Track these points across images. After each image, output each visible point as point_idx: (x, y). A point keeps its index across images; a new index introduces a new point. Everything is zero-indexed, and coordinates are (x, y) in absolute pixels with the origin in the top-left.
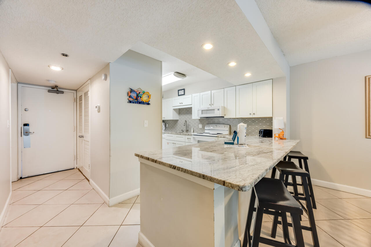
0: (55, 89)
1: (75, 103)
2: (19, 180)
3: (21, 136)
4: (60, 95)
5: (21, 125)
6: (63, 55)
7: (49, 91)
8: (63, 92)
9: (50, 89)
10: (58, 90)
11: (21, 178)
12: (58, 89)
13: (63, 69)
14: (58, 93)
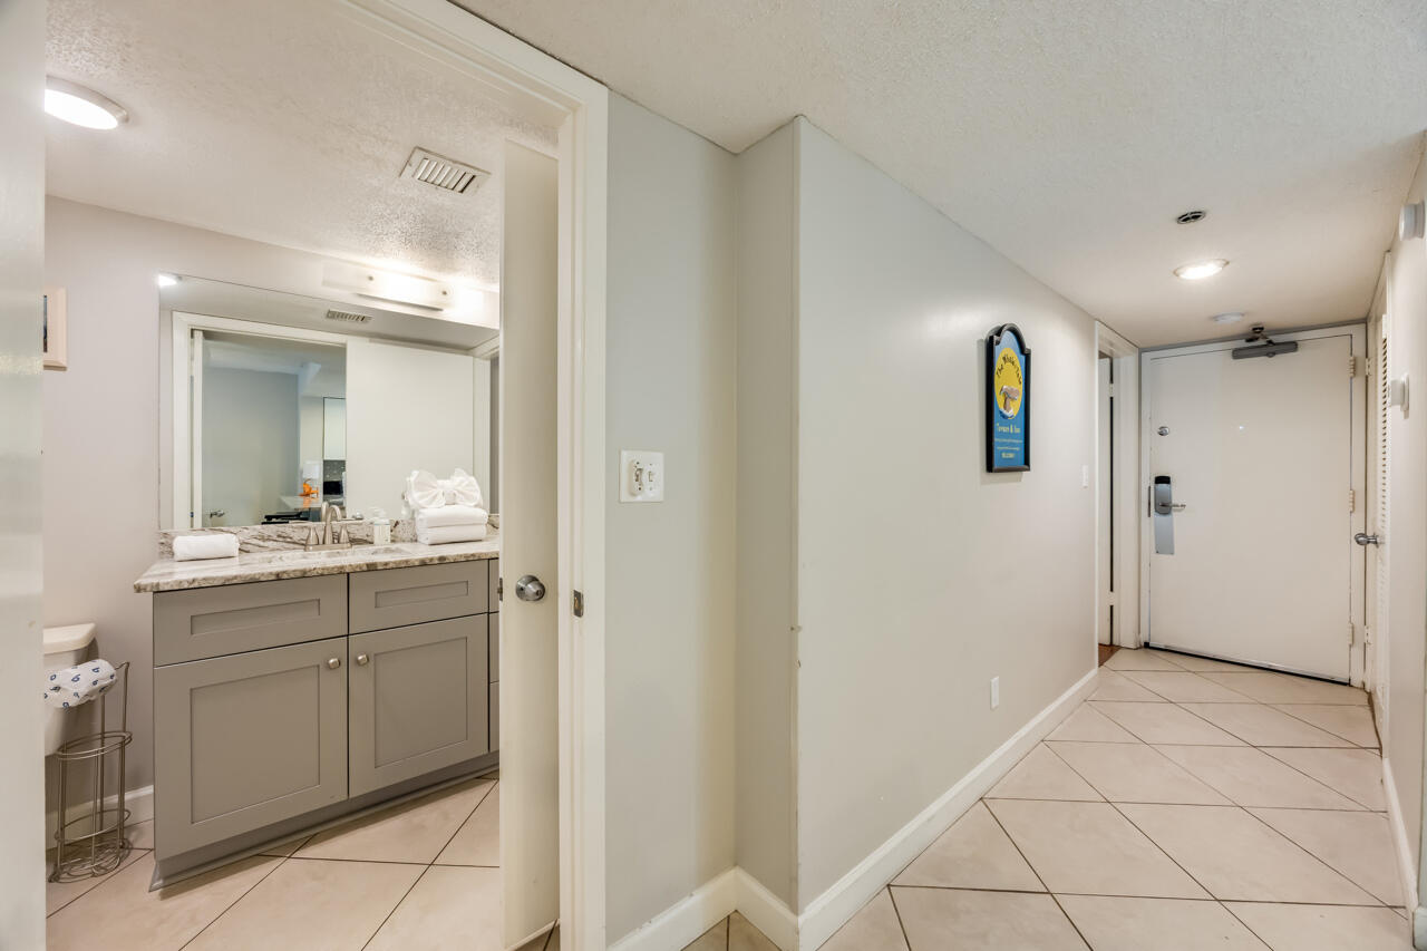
0: (1261, 341)
1: (1359, 382)
2: (1140, 648)
3: (1149, 515)
4: (1281, 360)
5: (1148, 481)
6: (1185, 219)
7: (1238, 354)
8: (1292, 346)
9: (1242, 344)
10: (1270, 342)
11: (1147, 645)
12: (1271, 338)
13: (1228, 263)
14: (1274, 354)
